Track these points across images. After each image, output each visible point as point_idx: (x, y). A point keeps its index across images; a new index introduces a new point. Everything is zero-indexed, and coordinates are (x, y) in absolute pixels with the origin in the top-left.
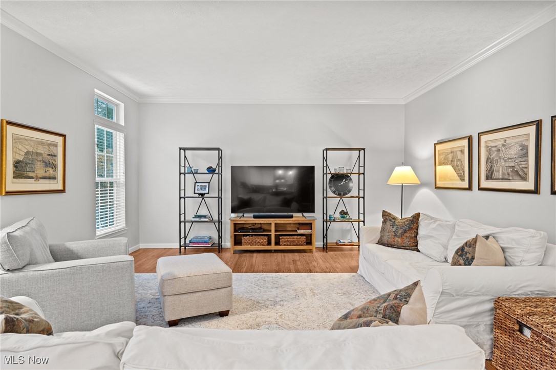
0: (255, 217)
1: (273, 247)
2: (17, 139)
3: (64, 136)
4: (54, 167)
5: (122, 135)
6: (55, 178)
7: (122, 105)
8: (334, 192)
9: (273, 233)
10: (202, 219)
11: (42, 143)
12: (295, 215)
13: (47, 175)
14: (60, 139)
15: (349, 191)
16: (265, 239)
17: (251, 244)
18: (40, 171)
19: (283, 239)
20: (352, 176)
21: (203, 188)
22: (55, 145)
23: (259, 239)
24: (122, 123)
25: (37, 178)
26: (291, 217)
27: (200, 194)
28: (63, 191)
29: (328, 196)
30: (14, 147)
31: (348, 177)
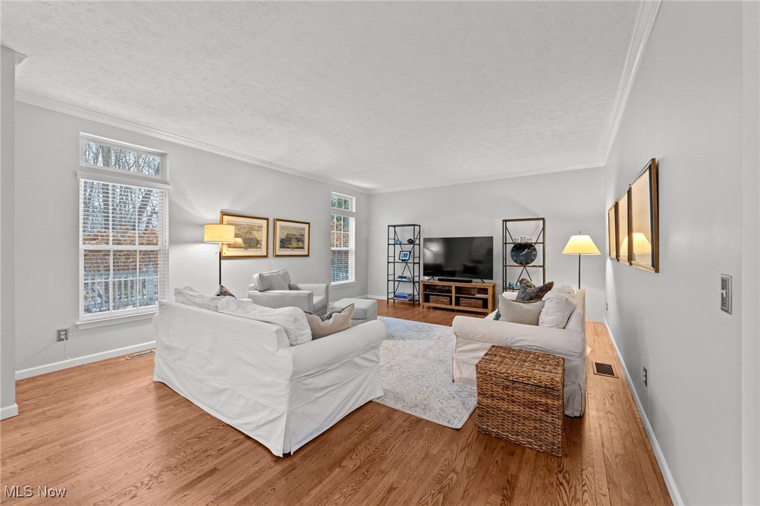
0: (439, 280)
1: (453, 307)
2: (282, 228)
3: (309, 223)
4: (303, 242)
5: (354, 219)
6: (303, 248)
7: (354, 198)
8: (516, 261)
9: (453, 294)
10: (403, 280)
11: (295, 228)
12: (474, 280)
13: (298, 246)
14: (307, 226)
15: (532, 260)
16: (447, 300)
17: (436, 302)
18: (294, 244)
19: (462, 301)
20: (536, 246)
21: (405, 255)
22: (304, 229)
23: (442, 299)
24: (354, 211)
25: (293, 248)
26: (471, 282)
27: (403, 260)
28: (308, 256)
29: (507, 264)
30: (280, 232)
31: (532, 246)
